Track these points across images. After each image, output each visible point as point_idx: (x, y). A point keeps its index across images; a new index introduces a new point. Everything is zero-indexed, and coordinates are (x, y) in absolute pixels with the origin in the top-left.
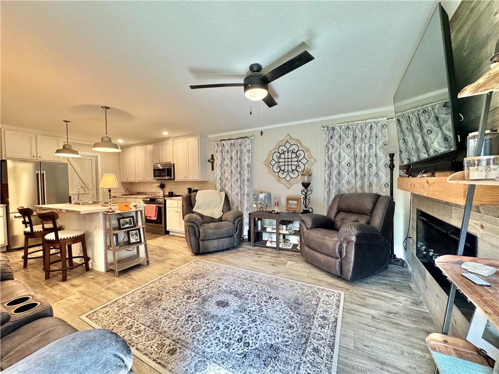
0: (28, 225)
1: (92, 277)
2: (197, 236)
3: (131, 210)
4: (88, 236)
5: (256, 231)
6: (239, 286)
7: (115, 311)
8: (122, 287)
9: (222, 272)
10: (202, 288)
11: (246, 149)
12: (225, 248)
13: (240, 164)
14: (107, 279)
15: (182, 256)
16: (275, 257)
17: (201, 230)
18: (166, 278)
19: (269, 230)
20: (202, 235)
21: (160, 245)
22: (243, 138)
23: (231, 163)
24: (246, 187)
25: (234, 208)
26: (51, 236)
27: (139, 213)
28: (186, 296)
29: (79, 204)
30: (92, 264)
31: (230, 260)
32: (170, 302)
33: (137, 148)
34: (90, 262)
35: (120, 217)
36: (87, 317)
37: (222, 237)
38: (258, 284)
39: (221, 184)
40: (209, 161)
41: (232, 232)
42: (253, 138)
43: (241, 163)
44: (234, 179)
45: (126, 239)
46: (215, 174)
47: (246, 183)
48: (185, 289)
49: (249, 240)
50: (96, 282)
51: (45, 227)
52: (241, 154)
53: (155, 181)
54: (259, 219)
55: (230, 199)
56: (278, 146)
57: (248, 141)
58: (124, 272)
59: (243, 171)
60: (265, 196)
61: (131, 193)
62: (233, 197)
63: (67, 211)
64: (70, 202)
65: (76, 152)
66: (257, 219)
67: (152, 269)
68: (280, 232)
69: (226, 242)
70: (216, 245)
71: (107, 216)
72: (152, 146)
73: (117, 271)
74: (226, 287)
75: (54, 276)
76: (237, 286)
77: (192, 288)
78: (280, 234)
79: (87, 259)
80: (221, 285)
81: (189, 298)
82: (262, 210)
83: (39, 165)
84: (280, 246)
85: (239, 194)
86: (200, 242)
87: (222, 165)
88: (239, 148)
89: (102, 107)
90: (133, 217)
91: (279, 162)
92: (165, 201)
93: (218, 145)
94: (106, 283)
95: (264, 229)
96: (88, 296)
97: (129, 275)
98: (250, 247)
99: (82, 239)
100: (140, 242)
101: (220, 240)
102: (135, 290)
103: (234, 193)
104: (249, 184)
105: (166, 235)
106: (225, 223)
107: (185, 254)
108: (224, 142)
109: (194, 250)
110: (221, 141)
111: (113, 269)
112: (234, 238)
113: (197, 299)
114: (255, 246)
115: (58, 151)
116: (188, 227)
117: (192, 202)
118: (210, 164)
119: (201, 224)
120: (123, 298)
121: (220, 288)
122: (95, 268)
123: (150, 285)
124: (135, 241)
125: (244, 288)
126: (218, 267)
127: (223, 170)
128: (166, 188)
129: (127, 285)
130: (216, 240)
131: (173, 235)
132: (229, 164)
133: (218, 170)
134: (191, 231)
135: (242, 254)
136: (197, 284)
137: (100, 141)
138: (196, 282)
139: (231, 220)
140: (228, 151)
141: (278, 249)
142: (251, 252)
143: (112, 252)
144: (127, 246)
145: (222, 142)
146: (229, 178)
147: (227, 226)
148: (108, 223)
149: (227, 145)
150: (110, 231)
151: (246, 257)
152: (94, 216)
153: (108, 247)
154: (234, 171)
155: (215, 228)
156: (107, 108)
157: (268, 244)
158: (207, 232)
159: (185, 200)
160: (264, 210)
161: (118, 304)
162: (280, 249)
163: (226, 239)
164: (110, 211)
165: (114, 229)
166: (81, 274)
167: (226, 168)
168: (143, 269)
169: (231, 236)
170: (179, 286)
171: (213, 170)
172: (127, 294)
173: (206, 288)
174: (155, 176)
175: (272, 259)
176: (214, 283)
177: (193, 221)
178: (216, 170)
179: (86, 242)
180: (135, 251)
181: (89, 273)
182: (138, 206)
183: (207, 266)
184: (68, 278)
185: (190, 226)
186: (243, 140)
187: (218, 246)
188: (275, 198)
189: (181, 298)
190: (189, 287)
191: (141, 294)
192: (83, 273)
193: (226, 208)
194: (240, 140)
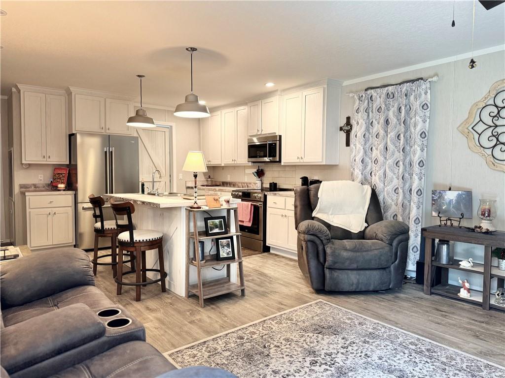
0: (99, 219)
1: (170, 301)
2: (322, 260)
3: (222, 207)
4: (167, 241)
5: (434, 264)
6: (405, 361)
7: (205, 357)
8: (211, 324)
9: (370, 330)
10: (336, 351)
11: (418, 103)
12: (371, 288)
13: (405, 132)
14: (189, 307)
15: (295, 291)
16: (480, 322)
17: (328, 251)
18: (273, 323)
19: (465, 264)
20: (329, 259)
21: (258, 268)
22: (413, 81)
23: (386, 132)
24: (415, 177)
25: (389, 215)
26: (124, 236)
27: (232, 212)
28: (308, 359)
29: (154, 195)
30: (169, 283)
31: (383, 313)
32: (284, 363)
33: (224, 111)
34: (167, 279)
35: (207, 216)
36: (170, 355)
37: (367, 267)
38: (447, 367)
39: (363, 170)
40: (341, 129)
41: (387, 261)
42: (435, 79)
43: (407, 129)
44: (390, 161)
45: (214, 252)
46: (351, 151)
47: (416, 168)
48: (306, 346)
49: (420, 279)
50: (175, 310)
51: (119, 223)
52: (408, 112)
53: (250, 164)
54: (443, 242)
55: (381, 198)
56: (495, 93)
57: (424, 86)
58: (211, 301)
59: (411, 147)
60: (459, 196)
61: (214, 184)
62: (386, 196)
63: (143, 203)
64: (143, 192)
65: (150, 121)
66: (437, 241)
67: (250, 304)
68: (493, 273)
69: (374, 278)
70: (355, 281)
71: (192, 213)
72: (246, 107)
73: (202, 297)
74: (380, 358)
75: (126, 292)
76: (402, 362)
77: (317, 348)
78: (492, 276)
79: (164, 275)
80: (369, 353)
81: (313, 363)
82: (449, 223)
83: (108, 140)
84: (493, 302)
85: (400, 191)
86: (327, 272)
87: (367, 134)
88: (404, 101)
89: (187, 49)
90: (223, 218)
91: (496, 126)
92: (265, 196)
93: (360, 98)
94: (188, 313)
95: (454, 263)
96: (168, 328)
97: (218, 307)
98: (422, 294)
99: (158, 244)
100: (233, 258)
101: (362, 272)
102: (229, 331)
103: (390, 188)
104: (423, 172)
105: (266, 254)
106: (373, 243)
107: (299, 288)
108: (372, 91)
109: (314, 284)
110: (366, 90)
111: (197, 294)
112: (390, 272)
113: (328, 367)
114: (432, 293)
115: (131, 120)
116: (307, 241)
117: (312, 201)
118: (343, 135)
119: (329, 240)
120: (213, 340)
121: (369, 359)
122: (173, 290)
123: (249, 328)
124: (226, 256)
125: (417, 369)
126: (362, 320)
127: (367, 145)
128: (265, 175)
129: (217, 322)
130: (355, 272)
131: (276, 255)
132: (382, 132)
133: (358, 146)
134: (310, 250)
135: (405, 304)
136: (325, 342)
137: (184, 102)
138: (323, 339)
139: (384, 238)
140: (379, 110)
141: (485, 306)
142: (424, 303)
143: (196, 269)
144: (216, 262)
145: (369, 92)
146: (381, 159)
147: (376, 249)
148: (192, 224)
149: (379, 97)
150: (195, 237)
151: (416, 312)
152: (175, 212)
153: (191, 260)
154: (391, 147)
155: (354, 250)
156: (193, 49)
157: (463, 294)
158: (339, 254)
159: (300, 196)
160: (456, 224)
161: (207, 347)
162: (492, 308)
163: (375, 273)
164: (196, 206)
165: (201, 234)
166: (156, 295)
167: (375, 141)
168: (236, 302)
169: (384, 269)
170: (295, 339)
171: (348, 144)
172: (219, 335)
173: (342, 353)
174: (249, 157)
175: (476, 325)
176: (356, 348)
177: (315, 233)
178: (355, 145)
179: (163, 250)
180: (224, 272)
181: (165, 295)
182: (231, 202)
183: (341, 315)
184: (142, 297)
185: (309, 241)
186: (414, 86)
187: (358, 283)
188: (483, 201)
189: (300, 359)
190: (312, 345)
191: (238, 341)
192: (159, 294)
193: (374, 215)
194: (405, 87)
